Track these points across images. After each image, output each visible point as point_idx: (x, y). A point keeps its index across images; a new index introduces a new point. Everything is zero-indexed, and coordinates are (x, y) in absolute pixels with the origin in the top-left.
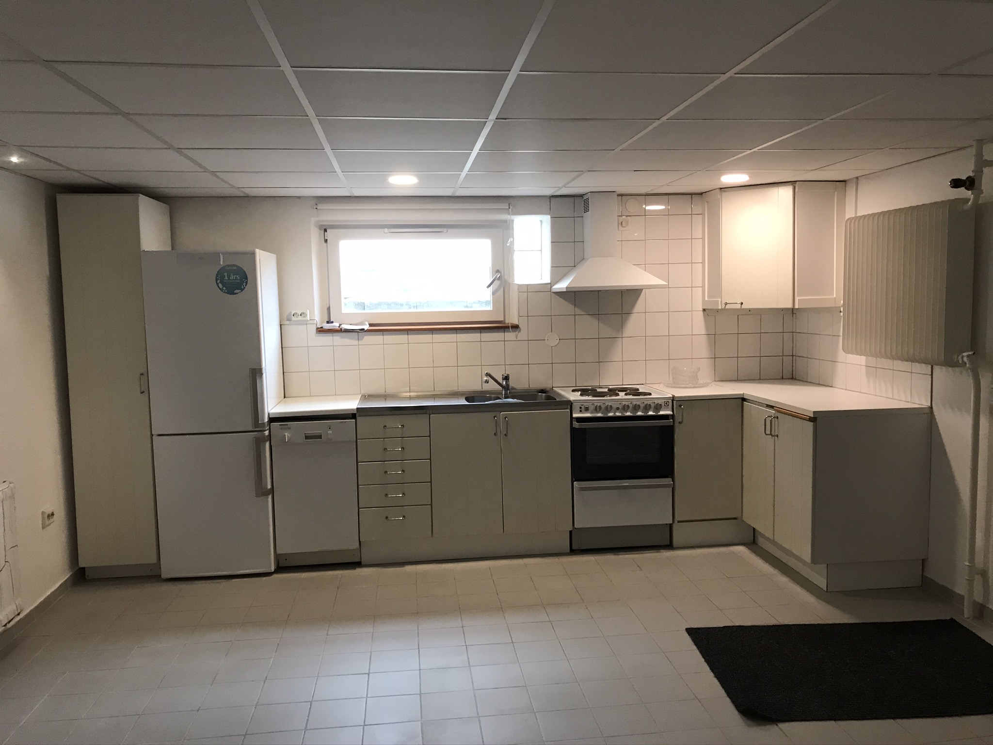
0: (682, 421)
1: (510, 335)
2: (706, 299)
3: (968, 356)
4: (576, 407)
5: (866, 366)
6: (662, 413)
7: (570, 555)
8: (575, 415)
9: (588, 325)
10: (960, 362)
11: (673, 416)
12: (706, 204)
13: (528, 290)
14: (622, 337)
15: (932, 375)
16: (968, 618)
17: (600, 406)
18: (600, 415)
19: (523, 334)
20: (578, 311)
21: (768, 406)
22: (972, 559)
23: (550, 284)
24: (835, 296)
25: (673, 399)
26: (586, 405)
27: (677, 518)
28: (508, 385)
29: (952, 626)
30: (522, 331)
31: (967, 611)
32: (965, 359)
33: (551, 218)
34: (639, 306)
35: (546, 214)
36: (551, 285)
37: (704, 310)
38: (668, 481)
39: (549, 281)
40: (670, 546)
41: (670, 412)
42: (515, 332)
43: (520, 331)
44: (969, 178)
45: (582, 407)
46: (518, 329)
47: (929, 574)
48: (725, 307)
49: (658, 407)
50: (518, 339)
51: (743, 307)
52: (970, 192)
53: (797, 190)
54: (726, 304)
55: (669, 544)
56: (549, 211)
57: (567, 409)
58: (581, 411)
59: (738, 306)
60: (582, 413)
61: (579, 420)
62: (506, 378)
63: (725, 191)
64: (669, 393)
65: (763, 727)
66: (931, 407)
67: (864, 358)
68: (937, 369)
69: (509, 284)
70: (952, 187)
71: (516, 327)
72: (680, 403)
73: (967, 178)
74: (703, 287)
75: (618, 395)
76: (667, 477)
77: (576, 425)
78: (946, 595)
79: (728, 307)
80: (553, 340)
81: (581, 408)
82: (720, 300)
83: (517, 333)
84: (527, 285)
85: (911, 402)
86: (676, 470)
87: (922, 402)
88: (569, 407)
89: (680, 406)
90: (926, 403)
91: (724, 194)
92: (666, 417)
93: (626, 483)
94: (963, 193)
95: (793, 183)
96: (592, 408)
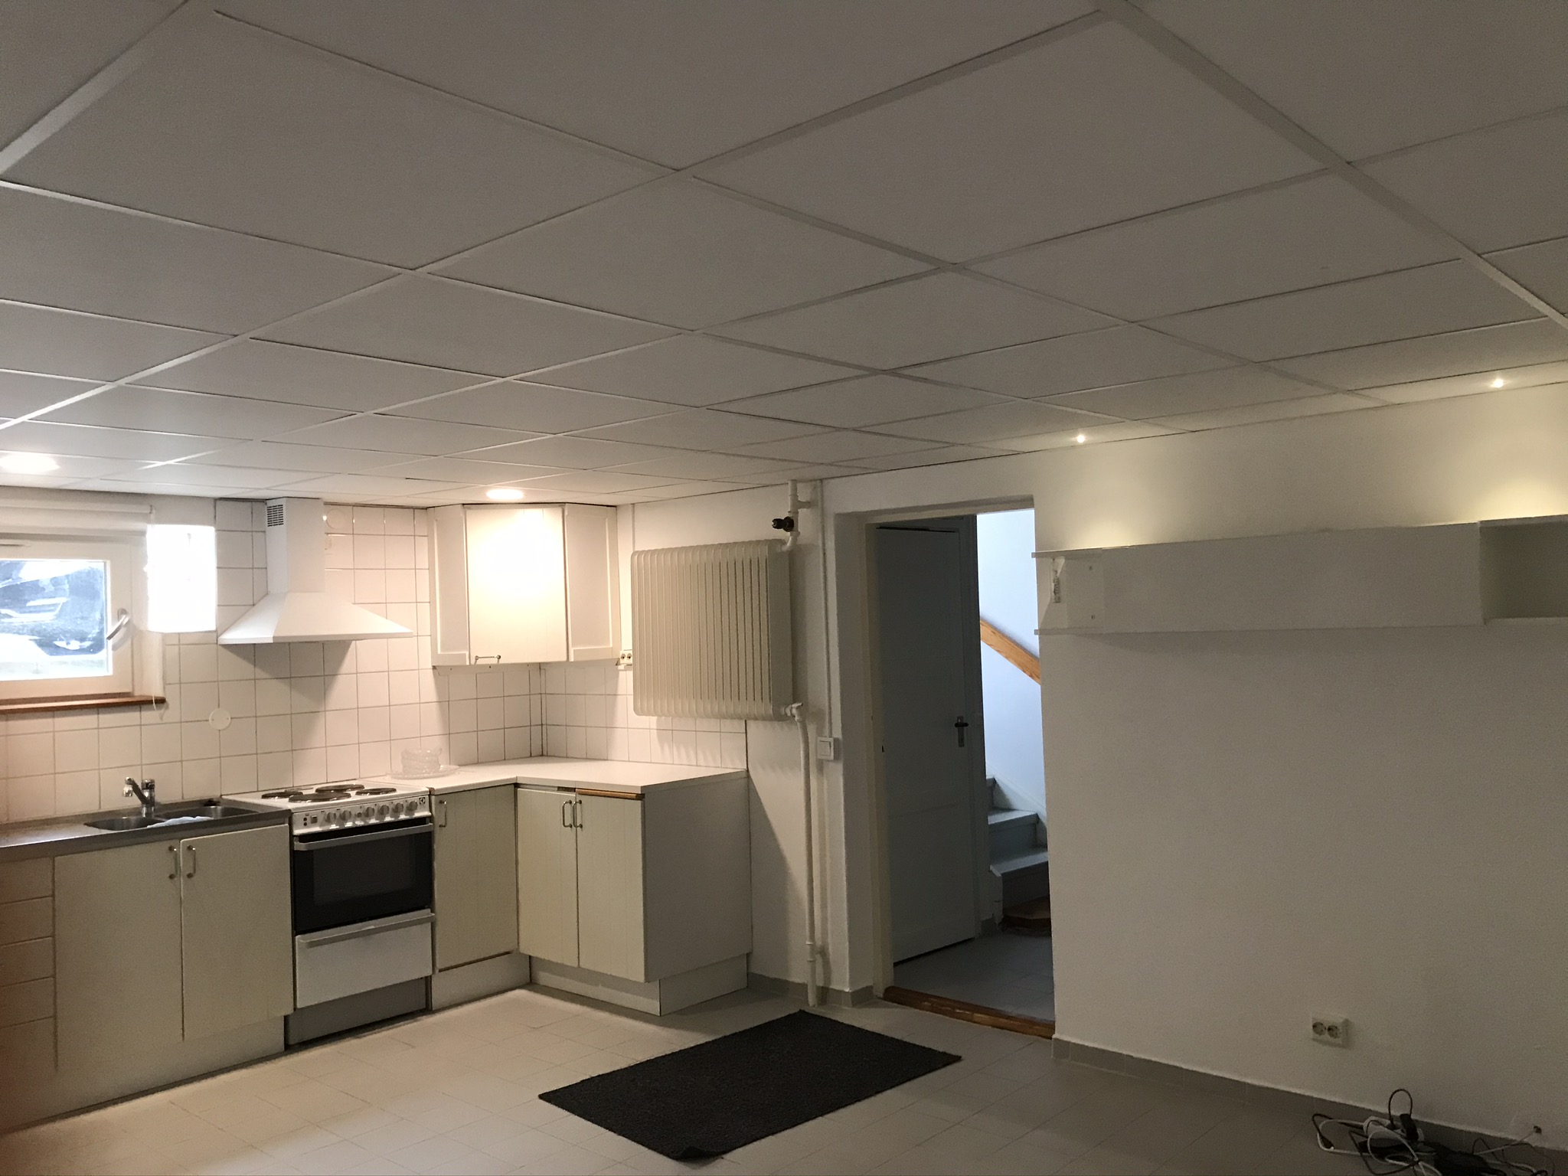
0: (446, 823)
1: (150, 715)
2: (439, 652)
3: (798, 708)
4: (298, 818)
5: (657, 729)
6: (417, 815)
7: (286, 1055)
8: (297, 832)
9: (275, 695)
10: (789, 714)
11: (430, 818)
12: (435, 523)
13: (179, 644)
14: (325, 711)
15: (746, 733)
16: (814, 1006)
17: (335, 814)
18: (334, 827)
19: (171, 713)
20: (260, 674)
21: (560, 789)
22: (812, 937)
23: (216, 631)
24: (611, 645)
25: (431, 792)
26: (313, 814)
27: (439, 966)
28: (152, 797)
29: (803, 1016)
30: (170, 706)
31: (812, 999)
32: (794, 711)
33: (217, 530)
34: (348, 664)
35: (211, 525)
36: (217, 633)
37: (434, 668)
38: (425, 913)
39: (213, 628)
40: (427, 1010)
41: (427, 813)
42: (160, 709)
43: (167, 708)
44: (787, 518)
45: (308, 818)
46: (165, 705)
47: (756, 970)
48: (476, 662)
49: (412, 808)
50: (164, 721)
51: (502, 661)
52: (789, 533)
53: (566, 513)
54: (477, 658)
55: (425, 1007)
56: (214, 521)
57: (284, 823)
58: (305, 824)
59: (494, 661)
60: (309, 827)
61: (304, 838)
62: (150, 786)
63: (469, 508)
64: (422, 786)
65: (711, 1165)
66: (748, 771)
67: (654, 719)
68: (752, 724)
69: (141, 632)
70: (775, 527)
71: (161, 701)
72: (441, 798)
73: (786, 518)
74: (433, 637)
75: (349, 796)
76: (423, 908)
77: (300, 846)
78: (780, 988)
79: (479, 662)
80: (220, 720)
81: (305, 819)
82: (467, 653)
83: (163, 711)
84: (179, 634)
85: (721, 767)
86: (436, 897)
87: (733, 765)
88: (287, 820)
89: (441, 802)
90: (741, 766)
91: (469, 512)
92: (422, 821)
93: (371, 925)
94: (781, 533)
95: (562, 504)
96: (321, 818)
